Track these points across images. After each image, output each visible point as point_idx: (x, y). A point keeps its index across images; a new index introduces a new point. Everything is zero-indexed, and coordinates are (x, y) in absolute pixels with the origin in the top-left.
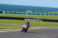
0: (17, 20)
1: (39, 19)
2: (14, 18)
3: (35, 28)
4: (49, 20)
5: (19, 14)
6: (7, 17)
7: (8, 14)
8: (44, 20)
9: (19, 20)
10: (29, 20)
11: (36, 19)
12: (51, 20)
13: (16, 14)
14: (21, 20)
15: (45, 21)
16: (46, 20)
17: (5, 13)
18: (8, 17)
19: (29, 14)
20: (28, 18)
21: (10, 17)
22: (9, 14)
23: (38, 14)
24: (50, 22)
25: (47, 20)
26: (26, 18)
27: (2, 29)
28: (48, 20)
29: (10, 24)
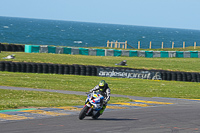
0: (73, 73)
1: (150, 71)
2: (63, 66)
3: (128, 104)
4: (186, 74)
5: (80, 52)
6: (36, 65)
7: (43, 54)
8: (167, 76)
9: (79, 74)
10: (113, 73)
11: (140, 70)
12: (190, 74)
13: (71, 55)
14: (85, 74)
15: (170, 79)
16: (173, 76)
17: (34, 49)
18: (41, 65)
19: (116, 53)
20: (109, 69)
21: (47, 66)
22: (46, 53)
23: (146, 55)
24: (187, 80)
25: (176, 73)
26: (105, 69)
27: (9, 107)
28: (180, 73)
29: (41, 91)
